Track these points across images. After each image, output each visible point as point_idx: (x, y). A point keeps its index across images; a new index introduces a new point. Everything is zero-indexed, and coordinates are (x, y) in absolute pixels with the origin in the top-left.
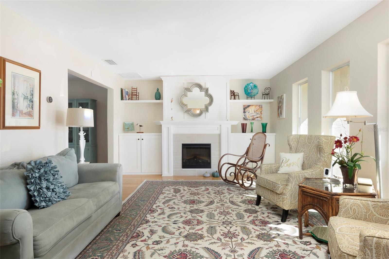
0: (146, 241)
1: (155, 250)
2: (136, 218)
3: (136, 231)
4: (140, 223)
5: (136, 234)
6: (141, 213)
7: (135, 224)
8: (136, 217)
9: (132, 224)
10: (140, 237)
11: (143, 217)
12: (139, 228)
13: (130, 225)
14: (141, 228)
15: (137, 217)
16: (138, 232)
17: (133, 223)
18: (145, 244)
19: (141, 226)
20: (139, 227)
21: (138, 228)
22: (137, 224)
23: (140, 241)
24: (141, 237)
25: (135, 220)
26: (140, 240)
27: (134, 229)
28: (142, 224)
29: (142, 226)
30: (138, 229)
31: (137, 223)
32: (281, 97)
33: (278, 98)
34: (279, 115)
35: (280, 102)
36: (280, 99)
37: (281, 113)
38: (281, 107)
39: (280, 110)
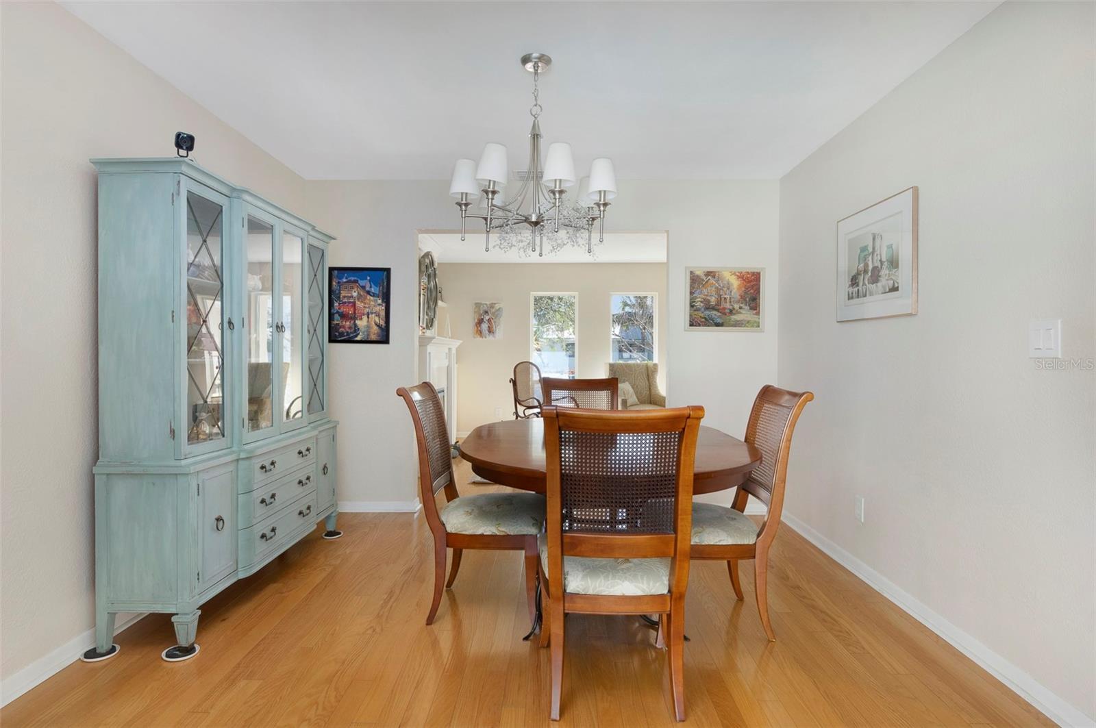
32: (492, 305)
33: (478, 305)
34: (480, 333)
35: (486, 312)
36: (486, 308)
37: (490, 331)
38: (489, 320)
39: (485, 326)
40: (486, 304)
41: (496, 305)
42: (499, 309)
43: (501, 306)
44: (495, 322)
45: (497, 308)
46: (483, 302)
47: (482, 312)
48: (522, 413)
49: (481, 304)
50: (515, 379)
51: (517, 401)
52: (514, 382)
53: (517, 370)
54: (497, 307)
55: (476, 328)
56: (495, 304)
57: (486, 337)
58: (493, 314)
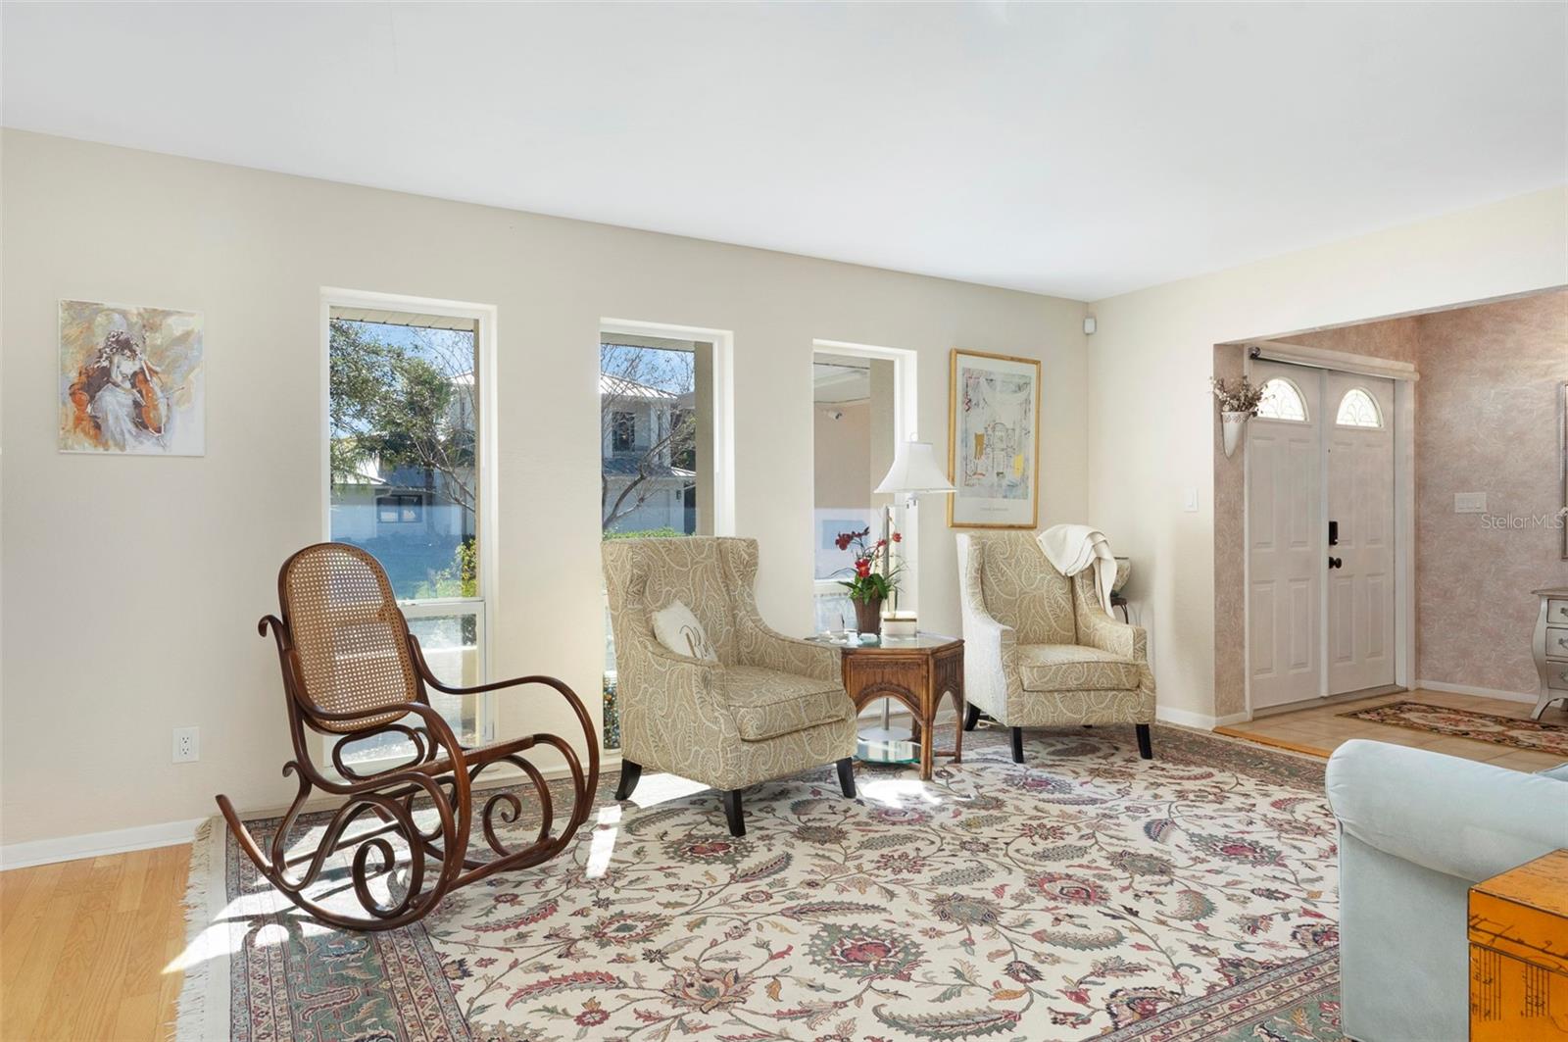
0: (1304, 909)
1: (1298, 884)
2: (1272, 1004)
3: (1316, 950)
4: (1274, 974)
5: (1326, 943)
6: (1219, 1024)
7: (1300, 980)
8: (1262, 1013)
9: (1313, 985)
10: (1318, 929)
11: (1230, 992)
12: (1297, 956)
13: (1331, 985)
14: (1283, 954)
15: (1261, 1007)
16: (1311, 945)
17: (1304, 988)
18: (1315, 905)
19: (1282, 960)
20: (1292, 958)
21: (1301, 959)
22: (1290, 974)
23: (1325, 917)
24: (1313, 926)
25: (1284, 998)
26: (1325, 922)
27: (1321, 963)
28: (1268, 967)
29: (1273, 958)
30: (1304, 954)
31: (1287, 982)
32: (151, 321)
33: (80, 312)
34: (96, 428)
35: (123, 345)
36: (119, 326)
37: (143, 420)
38: (138, 379)
39: (115, 402)
40: (124, 314)
41: (171, 320)
42: (187, 335)
43: (196, 324)
44: (163, 388)
45: (178, 332)
46: (108, 304)
47: (100, 342)
48: (329, 760)
49: (97, 309)
50: (285, 617)
51: (303, 712)
52: (282, 628)
53: (294, 580)
54: (175, 326)
55: (71, 407)
56: (167, 314)
57: (123, 448)
58: (159, 353)
